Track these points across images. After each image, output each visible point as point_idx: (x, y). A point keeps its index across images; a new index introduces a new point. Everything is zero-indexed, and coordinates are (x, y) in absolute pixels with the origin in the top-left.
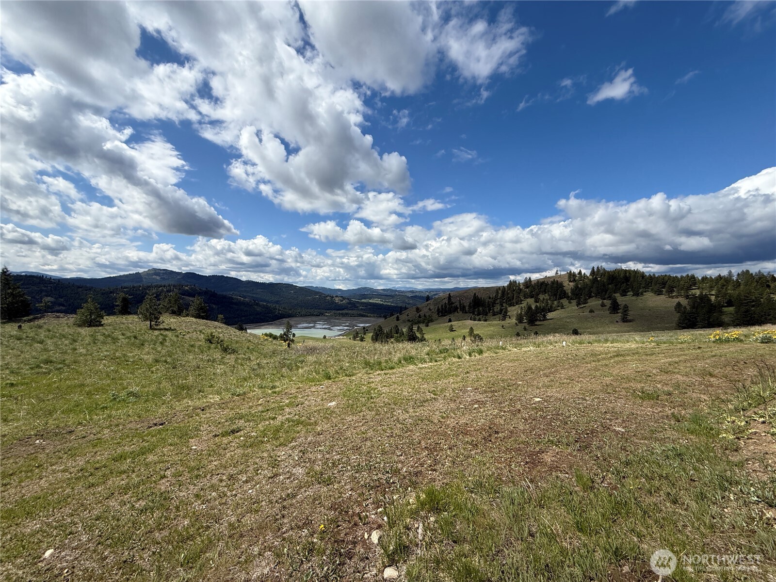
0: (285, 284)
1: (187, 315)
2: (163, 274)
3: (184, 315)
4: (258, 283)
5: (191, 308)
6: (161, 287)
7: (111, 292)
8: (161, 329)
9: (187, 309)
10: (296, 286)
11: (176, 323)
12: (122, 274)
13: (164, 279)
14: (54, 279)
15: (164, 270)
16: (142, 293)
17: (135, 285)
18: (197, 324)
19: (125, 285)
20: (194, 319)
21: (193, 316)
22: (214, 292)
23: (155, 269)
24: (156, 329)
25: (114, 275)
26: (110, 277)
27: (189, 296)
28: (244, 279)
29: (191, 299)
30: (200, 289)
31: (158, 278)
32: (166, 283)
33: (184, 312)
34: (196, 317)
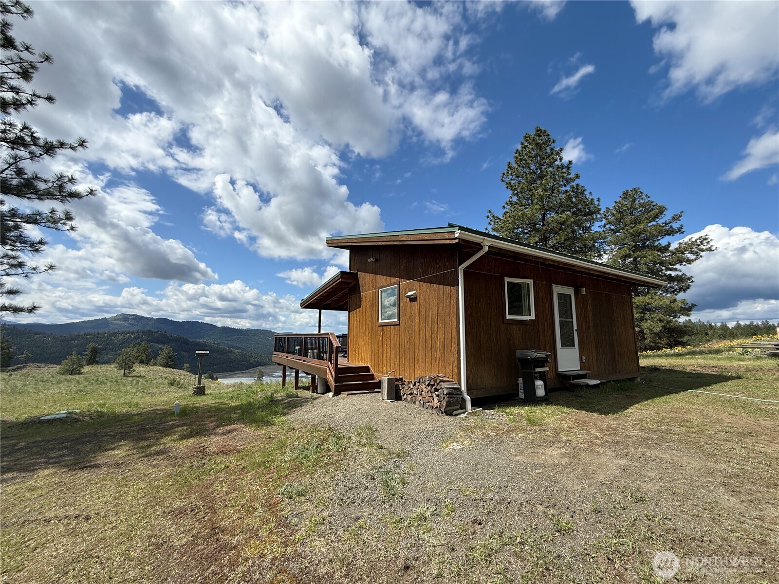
0: (263, 330)
1: (155, 364)
2: (133, 319)
3: (152, 363)
4: (234, 329)
5: (160, 358)
6: (129, 333)
7: (72, 339)
8: (133, 377)
9: (155, 358)
10: (275, 333)
11: (144, 371)
12: (86, 319)
13: (132, 325)
14: (8, 325)
15: (134, 315)
16: (107, 340)
17: (100, 332)
18: (164, 372)
19: (89, 331)
20: (161, 368)
21: (160, 365)
22: (186, 339)
23: (123, 315)
24: (129, 377)
25: (78, 321)
26: (73, 323)
27: (158, 343)
28: (219, 325)
29: (160, 346)
30: (171, 336)
31: (126, 324)
32: (135, 329)
33: (152, 361)
34: (163, 366)
